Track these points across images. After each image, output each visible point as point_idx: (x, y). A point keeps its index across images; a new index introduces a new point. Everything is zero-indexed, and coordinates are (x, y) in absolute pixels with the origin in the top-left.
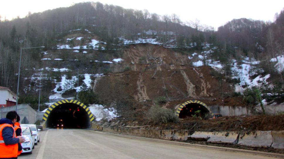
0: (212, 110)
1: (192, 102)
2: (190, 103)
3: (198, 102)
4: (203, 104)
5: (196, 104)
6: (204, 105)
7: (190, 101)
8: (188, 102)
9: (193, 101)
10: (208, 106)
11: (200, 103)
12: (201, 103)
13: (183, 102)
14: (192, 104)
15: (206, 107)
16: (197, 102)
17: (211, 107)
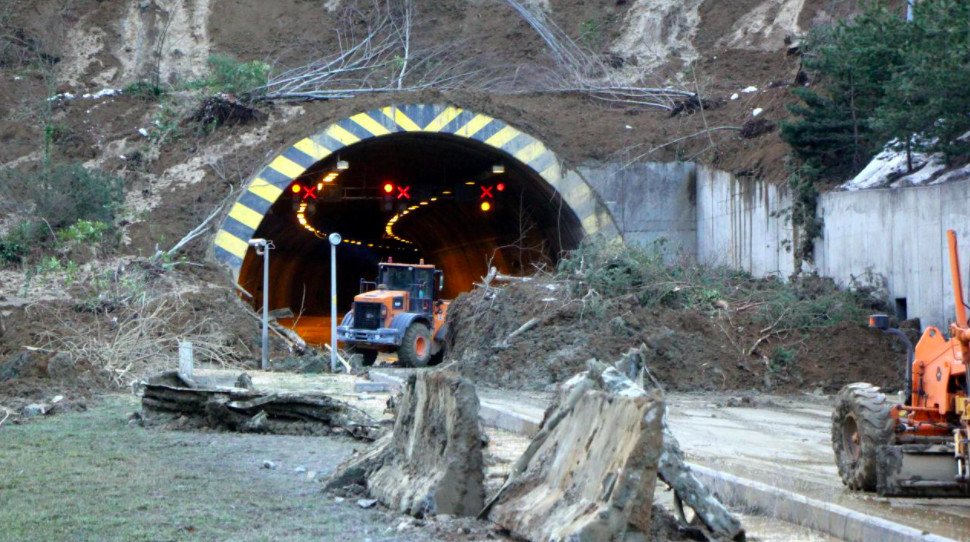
0: (611, 204)
1: (410, 126)
2: (378, 130)
3: (472, 127)
4: (519, 146)
5: (446, 139)
6: (531, 153)
7: (387, 111)
8: (363, 120)
9: (413, 117)
10: (568, 163)
11: (489, 130)
12: (502, 138)
13: (315, 126)
14: (400, 139)
15: (551, 174)
16: (460, 121)
17: (608, 175)
